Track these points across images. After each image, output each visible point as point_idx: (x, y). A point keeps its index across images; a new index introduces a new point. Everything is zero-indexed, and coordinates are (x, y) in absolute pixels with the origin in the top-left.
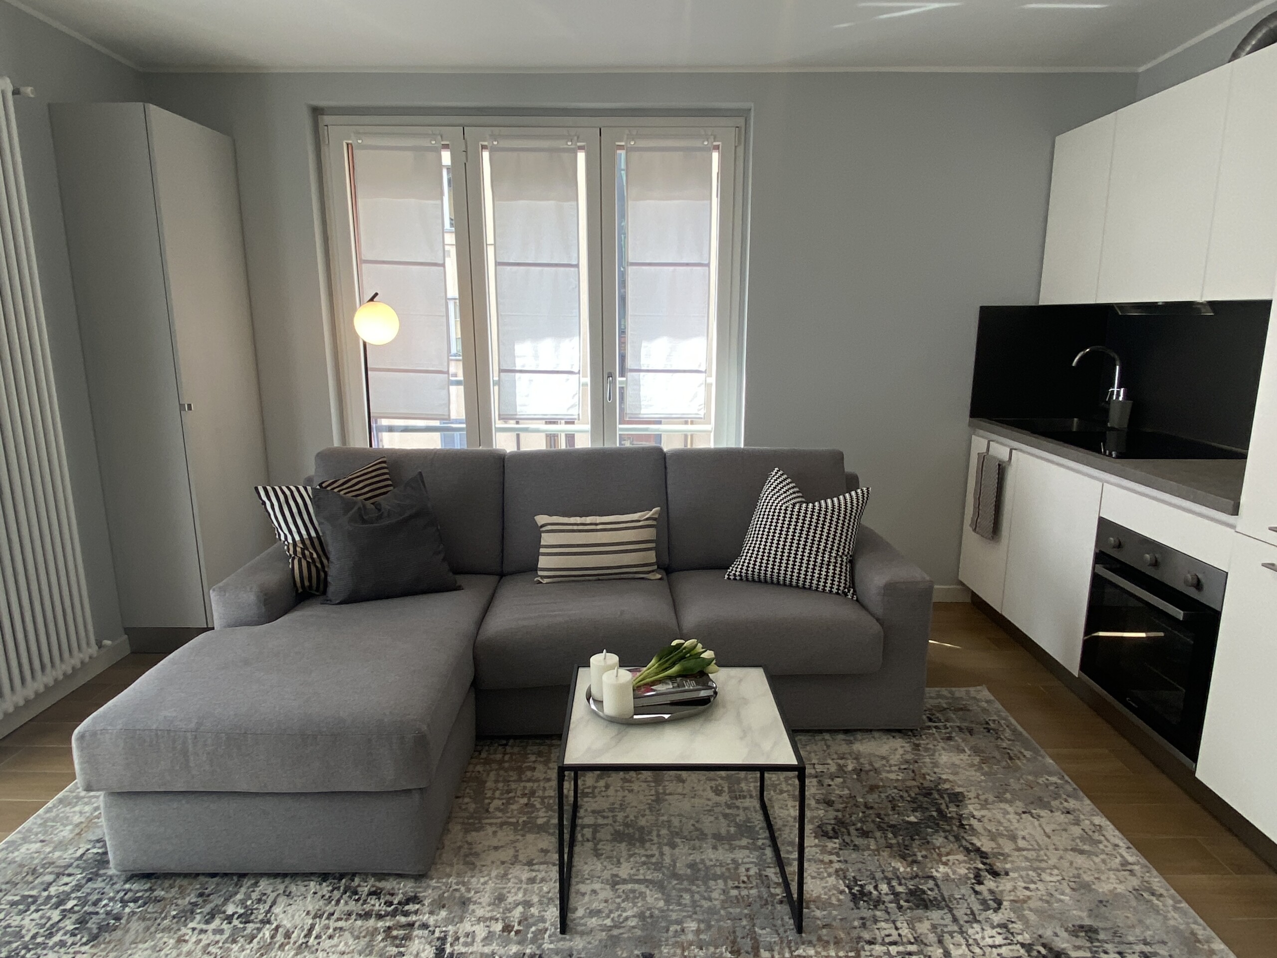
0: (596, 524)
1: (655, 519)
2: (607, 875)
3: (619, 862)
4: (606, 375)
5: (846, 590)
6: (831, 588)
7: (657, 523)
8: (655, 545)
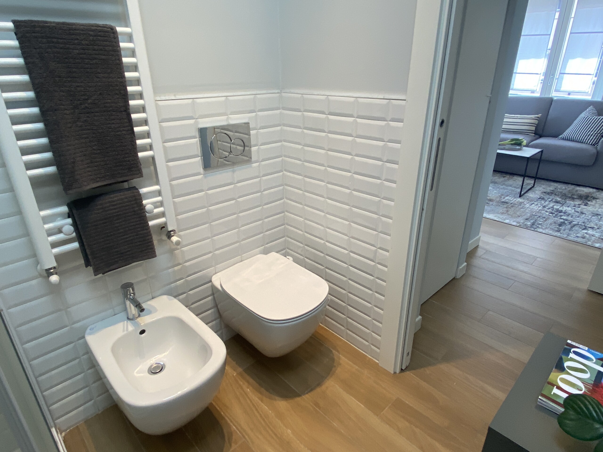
0: (518, 117)
1: (538, 118)
4: (551, 75)
5: (595, 144)
6: (590, 143)
7: (538, 119)
8: (536, 125)
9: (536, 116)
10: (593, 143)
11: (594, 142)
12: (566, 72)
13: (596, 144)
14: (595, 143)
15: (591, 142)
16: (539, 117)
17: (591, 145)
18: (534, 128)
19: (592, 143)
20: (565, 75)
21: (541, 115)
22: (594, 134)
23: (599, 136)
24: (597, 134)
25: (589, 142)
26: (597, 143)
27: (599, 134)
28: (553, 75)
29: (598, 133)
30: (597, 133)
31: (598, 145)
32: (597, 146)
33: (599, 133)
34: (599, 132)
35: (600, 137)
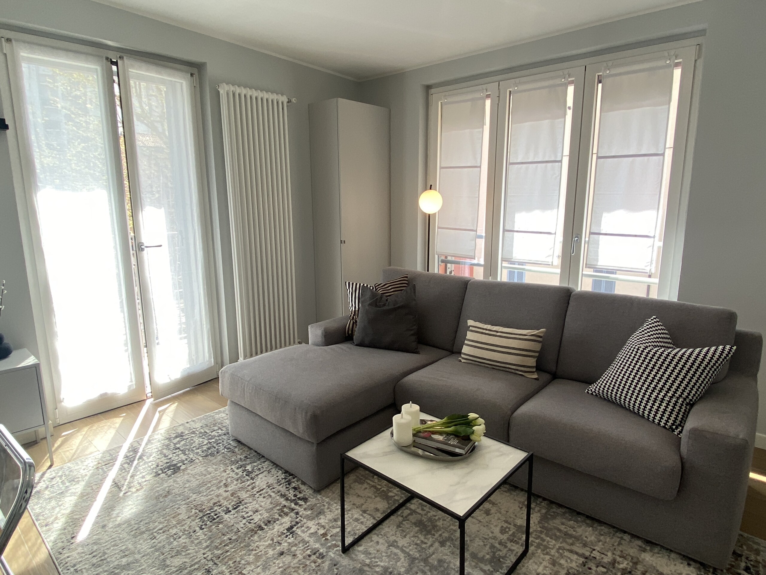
0: (497, 332)
1: (539, 336)
2: (392, 538)
3: (405, 536)
4: (574, 236)
5: (674, 427)
6: (660, 421)
7: (542, 340)
8: (537, 354)
9: (535, 332)
10: (669, 424)
11: (671, 422)
12: (602, 232)
13: (677, 428)
14: (673, 424)
15: (663, 421)
16: (541, 335)
17: (664, 427)
18: (532, 362)
19: (666, 424)
20: (601, 236)
21: (546, 333)
22: (667, 399)
23: (682, 405)
24: (674, 399)
25: (658, 418)
26: (680, 425)
27: (681, 400)
28: (579, 236)
29: (677, 395)
30: (673, 395)
31: (682, 430)
32: (681, 432)
33: (680, 396)
34: (679, 393)
35: (684, 408)
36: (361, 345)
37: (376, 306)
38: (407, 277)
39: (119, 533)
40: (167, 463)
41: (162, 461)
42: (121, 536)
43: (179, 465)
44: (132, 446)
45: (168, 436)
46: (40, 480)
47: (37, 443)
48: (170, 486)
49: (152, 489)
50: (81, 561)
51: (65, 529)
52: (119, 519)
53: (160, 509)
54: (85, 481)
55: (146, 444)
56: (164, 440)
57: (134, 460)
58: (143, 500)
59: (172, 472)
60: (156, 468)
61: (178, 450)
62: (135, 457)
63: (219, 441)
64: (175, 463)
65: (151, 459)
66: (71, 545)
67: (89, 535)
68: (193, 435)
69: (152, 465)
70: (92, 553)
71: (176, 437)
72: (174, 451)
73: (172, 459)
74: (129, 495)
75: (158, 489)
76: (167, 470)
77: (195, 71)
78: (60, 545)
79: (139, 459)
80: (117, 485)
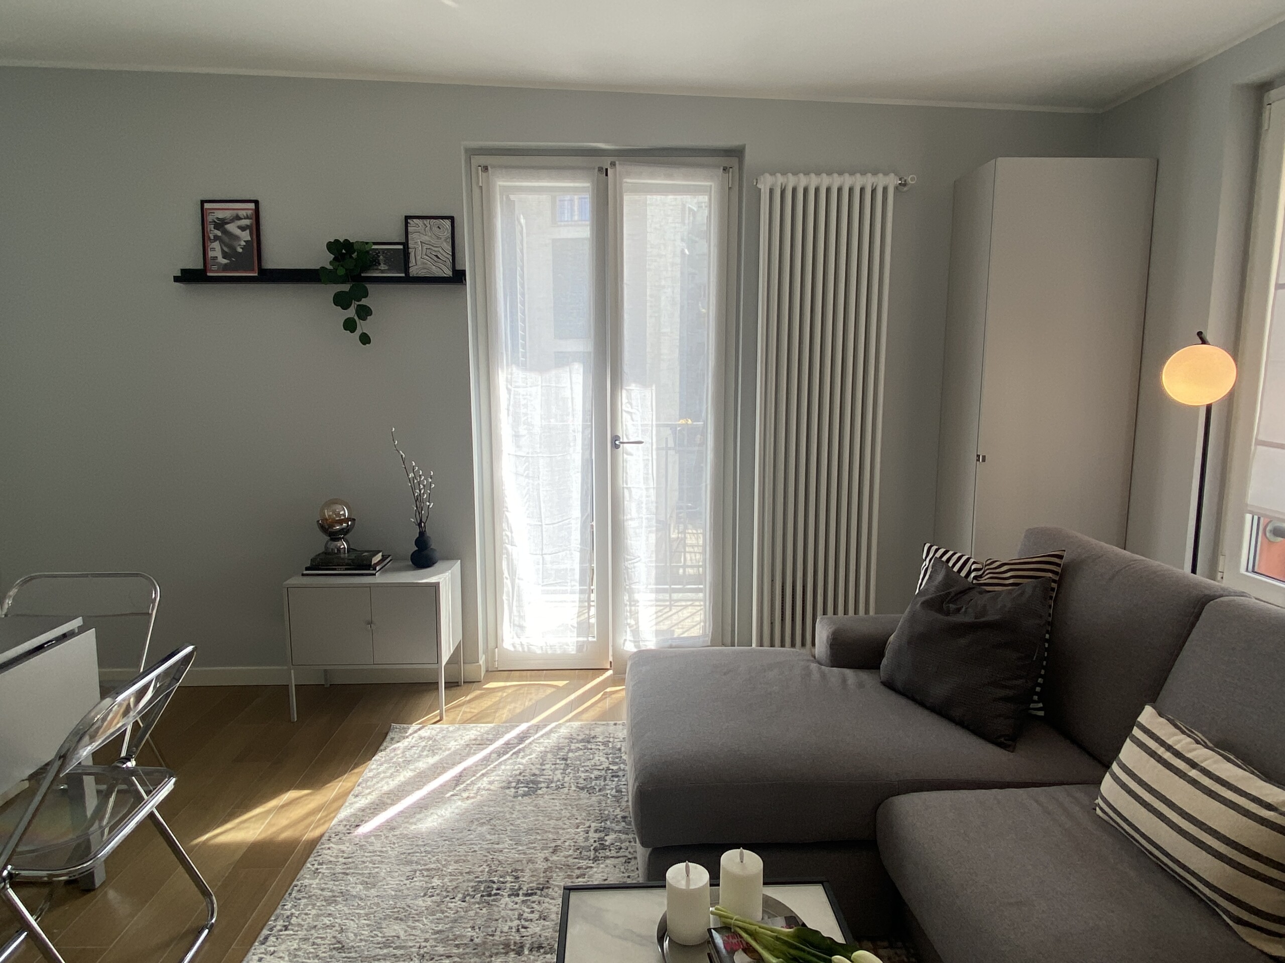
36: (889, 685)
37: (940, 610)
38: (1061, 557)
39: (393, 848)
40: (534, 775)
41: (531, 769)
42: (390, 853)
43: (543, 785)
44: (528, 731)
45: (575, 735)
46: (411, 735)
47: (458, 686)
48: (500, 812)
49: (481, 805)
50: (331, 862)
51: (363, 810)
52: (414, 827)
53: (458, 839)
54: (441, 756)
55: (542, 736)
56: (566, 738)
57: (507, 753)
58: (458, 817)
59: (524, 791)
60: (516, 776)
61: (563, 762)
62: (514, 748)
63: (621, 773)
64: (541, 780)
65: (524, 761)
66: (347, 835)
67: (371, 832)
68: (602, 747)
69: (519, 769)
70: (349, 858)
71: (582, 741)
72: (558, 761)
73: (544, 772)
74: (454, 800)
75: (485, 808)
76: (522, 785)
77: (734, 161)
78: (341, 828)
79: (514, 753)
80: (458, 780)
